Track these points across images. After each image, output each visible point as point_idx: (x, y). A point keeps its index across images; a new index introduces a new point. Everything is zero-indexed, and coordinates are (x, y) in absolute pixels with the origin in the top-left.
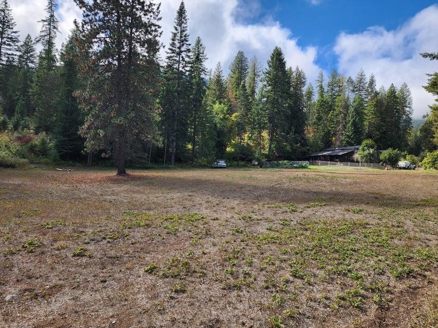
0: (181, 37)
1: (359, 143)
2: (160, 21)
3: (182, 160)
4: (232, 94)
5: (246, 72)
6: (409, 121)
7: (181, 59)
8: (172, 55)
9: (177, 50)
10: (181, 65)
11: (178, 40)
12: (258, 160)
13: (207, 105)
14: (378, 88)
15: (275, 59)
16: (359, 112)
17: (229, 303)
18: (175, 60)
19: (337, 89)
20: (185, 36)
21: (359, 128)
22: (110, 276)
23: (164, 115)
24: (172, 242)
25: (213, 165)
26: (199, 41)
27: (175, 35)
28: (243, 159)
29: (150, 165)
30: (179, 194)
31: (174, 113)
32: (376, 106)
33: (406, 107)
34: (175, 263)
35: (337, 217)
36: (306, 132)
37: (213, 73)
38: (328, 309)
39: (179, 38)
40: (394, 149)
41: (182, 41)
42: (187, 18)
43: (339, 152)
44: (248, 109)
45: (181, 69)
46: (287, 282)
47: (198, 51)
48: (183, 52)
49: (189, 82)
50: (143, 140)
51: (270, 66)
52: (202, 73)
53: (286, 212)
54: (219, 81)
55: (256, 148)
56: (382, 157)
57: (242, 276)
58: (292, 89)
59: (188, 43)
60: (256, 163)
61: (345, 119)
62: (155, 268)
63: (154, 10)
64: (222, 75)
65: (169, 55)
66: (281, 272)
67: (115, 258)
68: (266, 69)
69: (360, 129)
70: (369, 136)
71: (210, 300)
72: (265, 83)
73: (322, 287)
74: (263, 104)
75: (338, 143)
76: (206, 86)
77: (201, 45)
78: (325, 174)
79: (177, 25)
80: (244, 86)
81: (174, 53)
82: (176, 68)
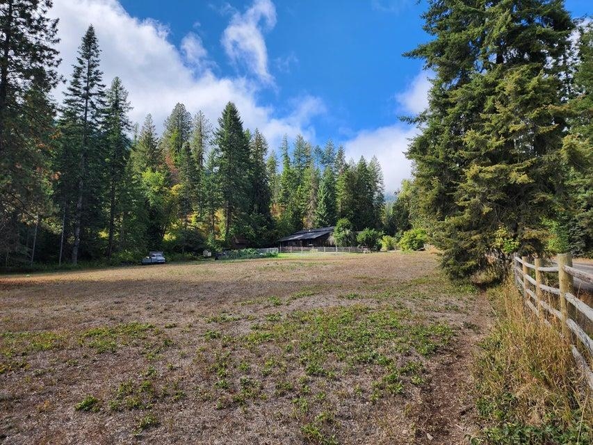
0: (89, 74)
1: (334, 224)
2: (57, 44)
3: (92, 256)
4: (170, 159)
5: (189, 131)
6: (381, 198)
7: (89, 104)
8: (75, 98)
9: (83, 92)
10: (89, 114)
11: (85, 78)
12: (212, 250)
13: (132, 172)
14: (347, 160)
15: (228, 116)
16: (330, 187)
17: (235, 425)
18: (80, 105)
19: (304, 159)
20: (96, 73)
21: (331, 206)
22: (11, 428)
23: (59, 187)
24: (111, 364)
25: (144, 261)
26: (117, 83)
27: (79, 70)
28: (189, 250)
29: (33, 265)
30: (96, 303)
31: (77, 184)
32: (347, 180)
33: (377, 182)
34: (128, 390)
35: (332, 305)
36: (271, 211)
37: (140, 129)
38: (367, 403)
39: (85, 75)
40: (371, 229)
41: (92, 80)
42: (98, 49)
43: (312, 235)
44: (195, 180)
45: (89, 119)
46: (306, 382)
47: (117, 97)
48: (93, 96)
49: (104, 138)
50: (25, 223)
51: (222, 126)
52: (124, 127)
53: (269, 306)
54: (149, 141)
55: (208, 233)
56: (359, 239)
57: (240, 389)
58: (251, 157)
59: (99, 83)
60: (210, 254)
61: (315, 195)
62: (94, 402)
63: (47, 28)
64: (155, 132)
65: (69, 98)
66: (294, 373)
67: (11, 399)
68: (218, 130)
69: (333, 207)
70: (343, 215)
71: (205, 428)
72: (217, 147)
73: (351, 380)
74: (216, 174)
75: (310, 225)
76: (130, 147)
77: (121, 89)
78: (301, 262)
79: (83, 56)
80: (188, 149)
81: (78, 95)
82: (81, 118)
